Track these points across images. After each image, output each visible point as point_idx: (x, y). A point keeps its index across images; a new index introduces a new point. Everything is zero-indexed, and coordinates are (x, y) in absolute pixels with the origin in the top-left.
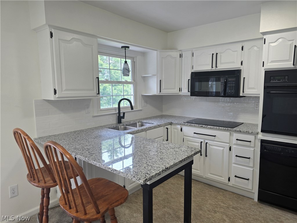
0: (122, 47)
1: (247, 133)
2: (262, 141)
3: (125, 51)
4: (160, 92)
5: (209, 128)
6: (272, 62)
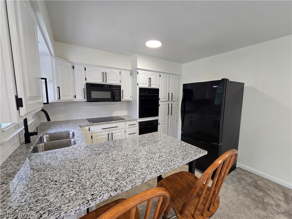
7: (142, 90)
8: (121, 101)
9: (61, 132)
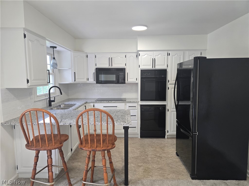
0: (51, 47)
1: (134, 102)
2: (141, 106)
3: (53, 50)
4: (75, 81)
5: (113, 102)
6: (143, 65)
7: (143, 72)
8: (125, 83)
9: (71, 104)
